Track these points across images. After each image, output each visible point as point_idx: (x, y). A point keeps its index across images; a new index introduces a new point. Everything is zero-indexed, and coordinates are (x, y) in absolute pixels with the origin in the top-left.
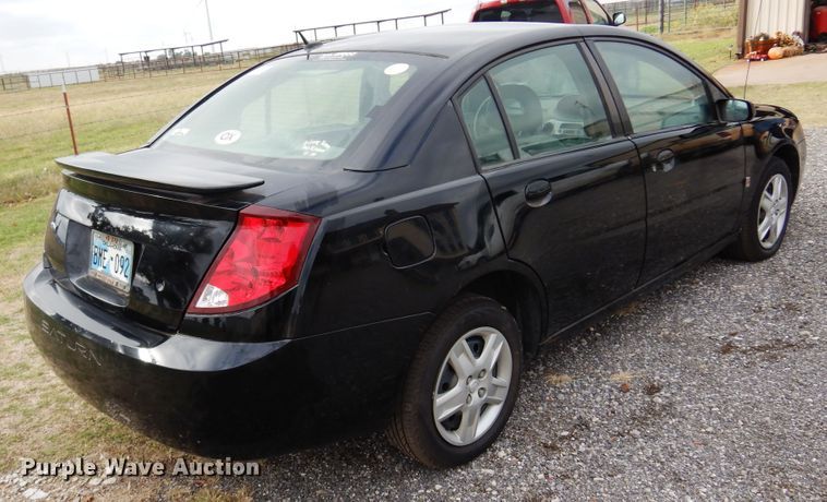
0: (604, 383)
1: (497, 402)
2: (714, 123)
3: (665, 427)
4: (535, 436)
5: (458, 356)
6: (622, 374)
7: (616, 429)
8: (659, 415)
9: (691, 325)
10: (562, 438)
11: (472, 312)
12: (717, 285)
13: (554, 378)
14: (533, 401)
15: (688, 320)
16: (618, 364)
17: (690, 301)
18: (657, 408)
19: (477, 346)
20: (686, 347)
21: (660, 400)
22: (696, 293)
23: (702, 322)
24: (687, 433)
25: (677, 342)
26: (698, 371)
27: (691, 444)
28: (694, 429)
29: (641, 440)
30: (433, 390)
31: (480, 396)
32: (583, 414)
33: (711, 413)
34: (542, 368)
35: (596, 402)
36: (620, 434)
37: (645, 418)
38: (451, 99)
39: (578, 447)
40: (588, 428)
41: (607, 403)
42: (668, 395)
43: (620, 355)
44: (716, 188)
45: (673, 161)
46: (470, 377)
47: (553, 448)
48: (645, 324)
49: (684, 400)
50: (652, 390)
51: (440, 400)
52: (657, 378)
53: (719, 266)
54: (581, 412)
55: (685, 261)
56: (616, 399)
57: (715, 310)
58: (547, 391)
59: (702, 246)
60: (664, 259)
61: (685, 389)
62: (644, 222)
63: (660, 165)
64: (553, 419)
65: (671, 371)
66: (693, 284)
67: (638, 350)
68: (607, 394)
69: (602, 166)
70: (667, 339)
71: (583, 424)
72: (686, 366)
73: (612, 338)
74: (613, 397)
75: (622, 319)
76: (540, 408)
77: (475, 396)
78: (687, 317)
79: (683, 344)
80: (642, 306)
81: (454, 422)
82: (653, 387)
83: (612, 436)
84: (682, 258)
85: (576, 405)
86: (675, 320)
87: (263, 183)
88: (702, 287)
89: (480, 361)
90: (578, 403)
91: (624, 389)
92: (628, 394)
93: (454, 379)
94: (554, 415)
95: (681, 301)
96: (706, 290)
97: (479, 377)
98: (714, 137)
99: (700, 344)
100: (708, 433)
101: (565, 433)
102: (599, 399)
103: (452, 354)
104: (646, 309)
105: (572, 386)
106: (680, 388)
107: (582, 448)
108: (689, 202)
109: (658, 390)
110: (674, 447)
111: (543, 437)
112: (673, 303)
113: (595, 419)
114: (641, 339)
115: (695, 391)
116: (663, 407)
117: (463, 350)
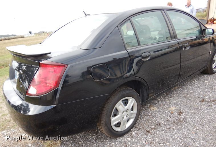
0: (166, 110)
1: (133, 118)
2: (202, 36)
3: (183, 126)
4: (144, 127)
5: (119, 106)
6: (172, 108)
7: (168, 126)
8: (182, 122)
9: (192, 93)
10: (152, 128)
11: (123, 93)
12: (200, 81)
13: (152, 108)
14: (145, 115)
15: (192, 91)
16: (171, 104)
17: (192, 86)
18: (181, 120)
19: (126, 103)
20: (191, 100)
21: (182, 117)
22: (194, 83)
23: (196, 92)
24: (190, 129)
25: (188, 98)
26: (194, 107)
27: (191, 133)
28: (192, 127)
29: (176, 130)
30: (111, 116)
31: (126, 117)
32: (159, 121)
33: (198, 122)
34: (149, 105)
35: (163, 116)
36: (169, 128)
37: (178, 123)
38: (117, 26)
39: (156, 132)
40: (160, 125)
41: (166, 117)
42: (185, 115)
43: (172, 101)
44: (201, 55)
45: (189, 47)
46: (123, 112)
47: (149, 132)
48: (179, 92)
49: (190, 117)
50: (180, 113)
51: (113, 119)
52: (182, 109)
53: (201, 76)
54: (159, 120)
55: (192, 75)
56: (169, 116)
57: (199, 88)
58: (150, 112)
59: (196, 71)
60: (186, 74)
61: (190, 113)
62: (180, 64)
63: (185, 48)
64: (150, 122)
65: (186, 107)
66: (193, 80)
67: (177, 100)
68: (167, 114)
69: (171, 48)
70: (185, 97)
71: (159, 124)
72: (190, 106)
73: (170, 96)
74: (168, 115)
75: (173, 90)
76: (147, 118)
77: (125, 117)
78: (191, 90)
79: (190, 99)
80: (179, 87)
81: (118, 125)
82: (180, 112)
83: (167, 128)
84: (191, 74)
85: (157, 117)
86: (188, 91)
87: (51, 53)
88: (196, 81)
89: (126, 107)
90: (158, 117)
91: (172, 113)
92: (173, 114)
93: (118, 113)
94: (150, 120)
95: (190, 86)
96: (197, 82)
97: (126, 111)
98: (200, 40)
99: (195, 99)
100: (197, 129)
101: (153, 127)
102: (164, 115)
103: (117, 106)
104: (180, 87)
105: (157, 111)
106: (188, 113)
107: (157, 133)
108: (193, 58)
109: (182, 113)
110: (186, 134)
111: (147, 128)
112: (188, 86)
113: (162, 122)
114: (178, 96)
115: (193, 114)
116: (183, 119)
117: (121, 104)
